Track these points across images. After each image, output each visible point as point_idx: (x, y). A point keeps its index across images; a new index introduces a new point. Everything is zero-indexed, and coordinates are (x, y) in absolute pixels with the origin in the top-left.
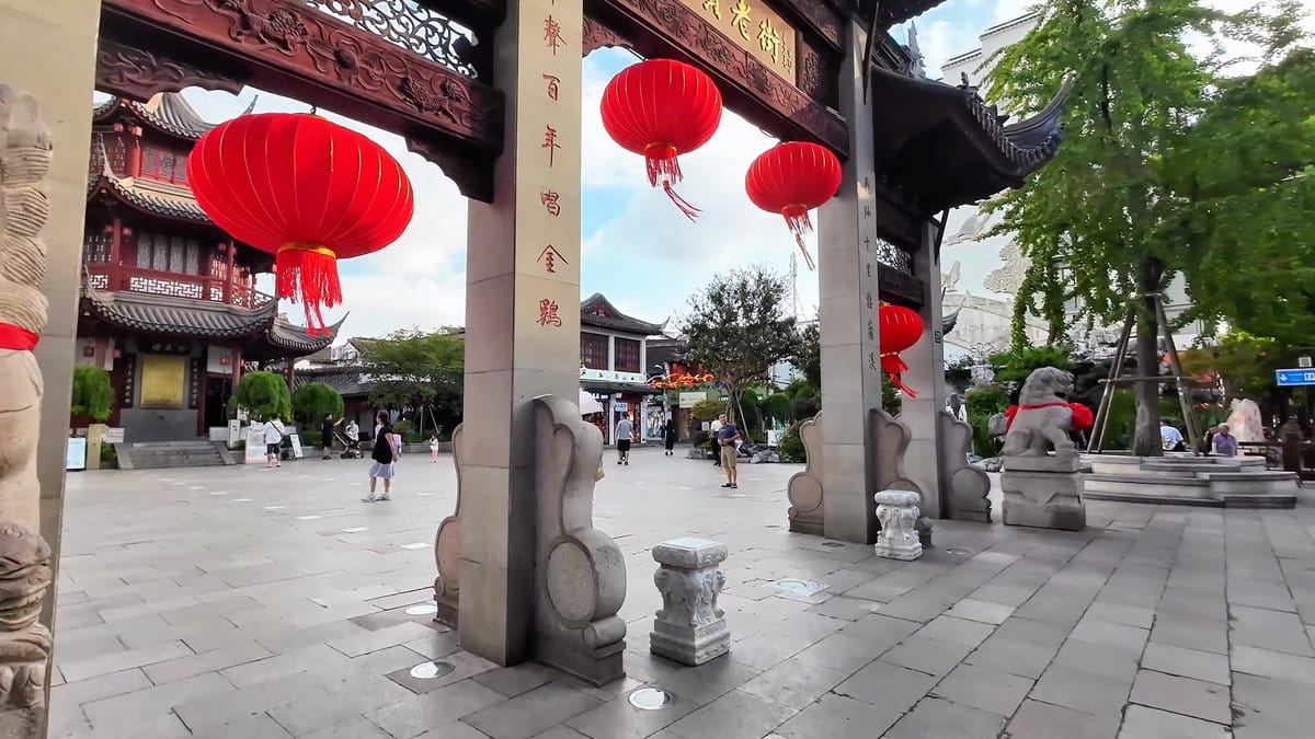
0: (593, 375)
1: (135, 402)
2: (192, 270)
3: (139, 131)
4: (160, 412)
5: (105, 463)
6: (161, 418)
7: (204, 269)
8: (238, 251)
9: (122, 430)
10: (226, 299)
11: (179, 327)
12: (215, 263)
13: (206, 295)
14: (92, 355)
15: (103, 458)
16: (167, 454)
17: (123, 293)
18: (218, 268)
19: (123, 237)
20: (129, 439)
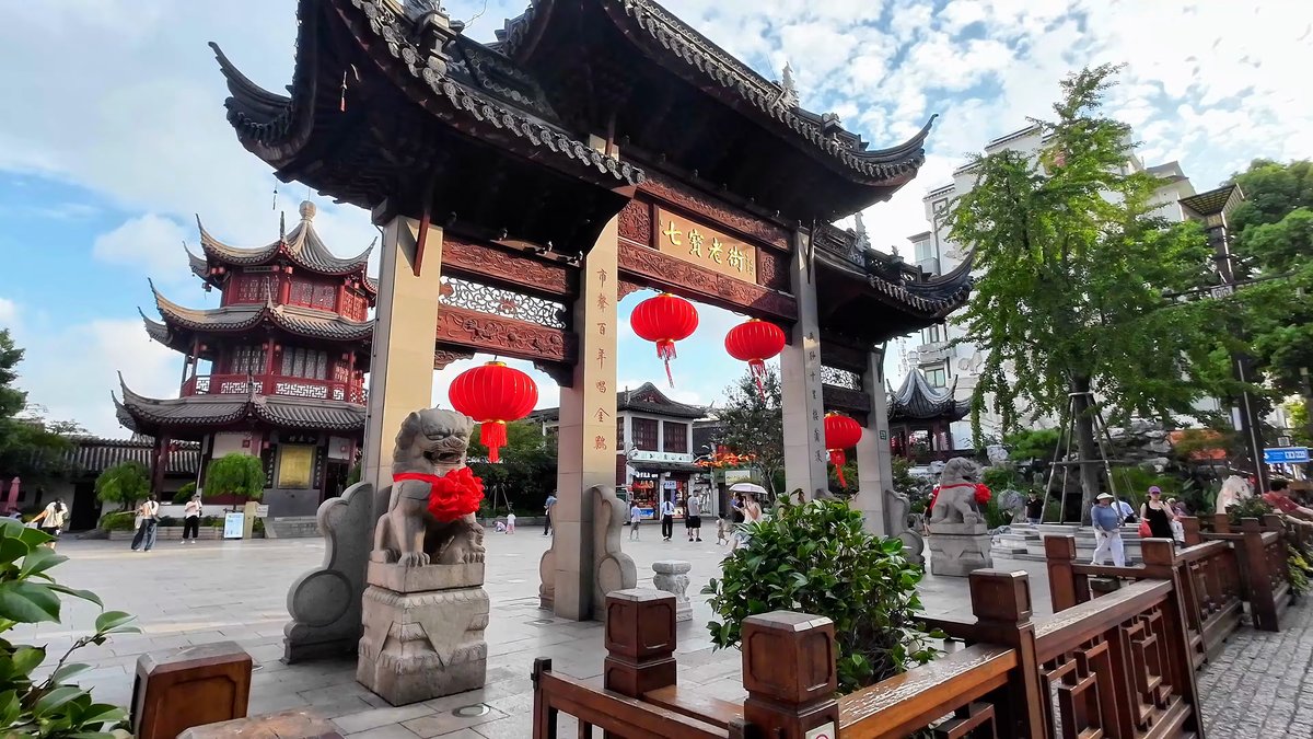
0: (644, 456)
1: (275, 482)
2: (321, 376)
3: (290, 270)
4: (293, 492)
5: (256, 534)
6: (293, 496)
7: (330, 374)
8: (357, 360)
9: (266, 507)
10: (347, 398)
11: (313, 423)
12: (338, 369)
13: (330, 396)
14: (248, 446)
15: (254, 530)
16: (300, 526)
17: (273, 397)
18: (341, 373)
19: (275, 352)
20: (271, 514)
